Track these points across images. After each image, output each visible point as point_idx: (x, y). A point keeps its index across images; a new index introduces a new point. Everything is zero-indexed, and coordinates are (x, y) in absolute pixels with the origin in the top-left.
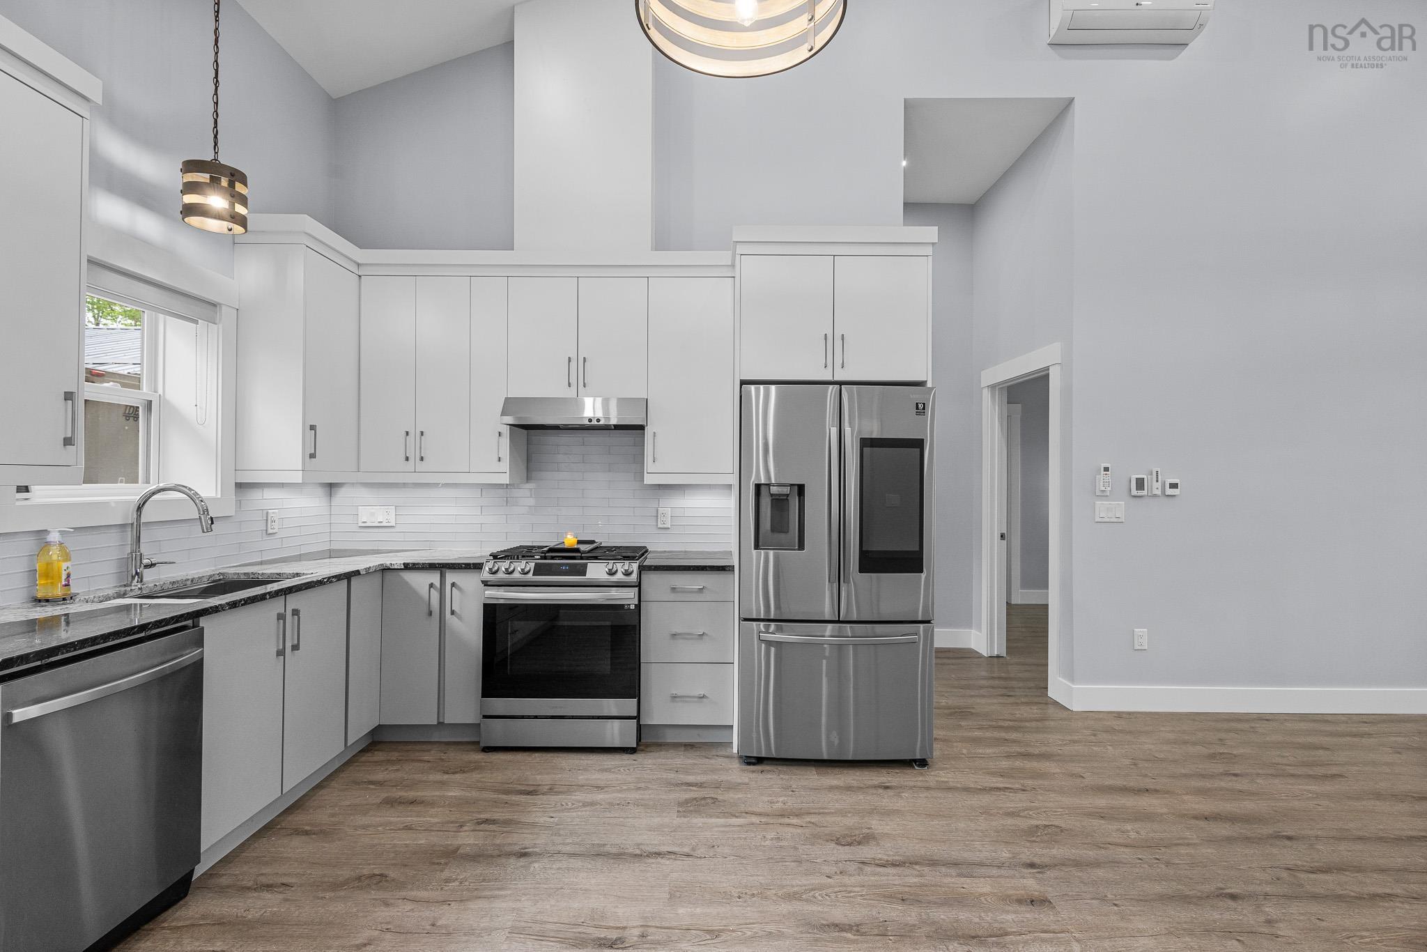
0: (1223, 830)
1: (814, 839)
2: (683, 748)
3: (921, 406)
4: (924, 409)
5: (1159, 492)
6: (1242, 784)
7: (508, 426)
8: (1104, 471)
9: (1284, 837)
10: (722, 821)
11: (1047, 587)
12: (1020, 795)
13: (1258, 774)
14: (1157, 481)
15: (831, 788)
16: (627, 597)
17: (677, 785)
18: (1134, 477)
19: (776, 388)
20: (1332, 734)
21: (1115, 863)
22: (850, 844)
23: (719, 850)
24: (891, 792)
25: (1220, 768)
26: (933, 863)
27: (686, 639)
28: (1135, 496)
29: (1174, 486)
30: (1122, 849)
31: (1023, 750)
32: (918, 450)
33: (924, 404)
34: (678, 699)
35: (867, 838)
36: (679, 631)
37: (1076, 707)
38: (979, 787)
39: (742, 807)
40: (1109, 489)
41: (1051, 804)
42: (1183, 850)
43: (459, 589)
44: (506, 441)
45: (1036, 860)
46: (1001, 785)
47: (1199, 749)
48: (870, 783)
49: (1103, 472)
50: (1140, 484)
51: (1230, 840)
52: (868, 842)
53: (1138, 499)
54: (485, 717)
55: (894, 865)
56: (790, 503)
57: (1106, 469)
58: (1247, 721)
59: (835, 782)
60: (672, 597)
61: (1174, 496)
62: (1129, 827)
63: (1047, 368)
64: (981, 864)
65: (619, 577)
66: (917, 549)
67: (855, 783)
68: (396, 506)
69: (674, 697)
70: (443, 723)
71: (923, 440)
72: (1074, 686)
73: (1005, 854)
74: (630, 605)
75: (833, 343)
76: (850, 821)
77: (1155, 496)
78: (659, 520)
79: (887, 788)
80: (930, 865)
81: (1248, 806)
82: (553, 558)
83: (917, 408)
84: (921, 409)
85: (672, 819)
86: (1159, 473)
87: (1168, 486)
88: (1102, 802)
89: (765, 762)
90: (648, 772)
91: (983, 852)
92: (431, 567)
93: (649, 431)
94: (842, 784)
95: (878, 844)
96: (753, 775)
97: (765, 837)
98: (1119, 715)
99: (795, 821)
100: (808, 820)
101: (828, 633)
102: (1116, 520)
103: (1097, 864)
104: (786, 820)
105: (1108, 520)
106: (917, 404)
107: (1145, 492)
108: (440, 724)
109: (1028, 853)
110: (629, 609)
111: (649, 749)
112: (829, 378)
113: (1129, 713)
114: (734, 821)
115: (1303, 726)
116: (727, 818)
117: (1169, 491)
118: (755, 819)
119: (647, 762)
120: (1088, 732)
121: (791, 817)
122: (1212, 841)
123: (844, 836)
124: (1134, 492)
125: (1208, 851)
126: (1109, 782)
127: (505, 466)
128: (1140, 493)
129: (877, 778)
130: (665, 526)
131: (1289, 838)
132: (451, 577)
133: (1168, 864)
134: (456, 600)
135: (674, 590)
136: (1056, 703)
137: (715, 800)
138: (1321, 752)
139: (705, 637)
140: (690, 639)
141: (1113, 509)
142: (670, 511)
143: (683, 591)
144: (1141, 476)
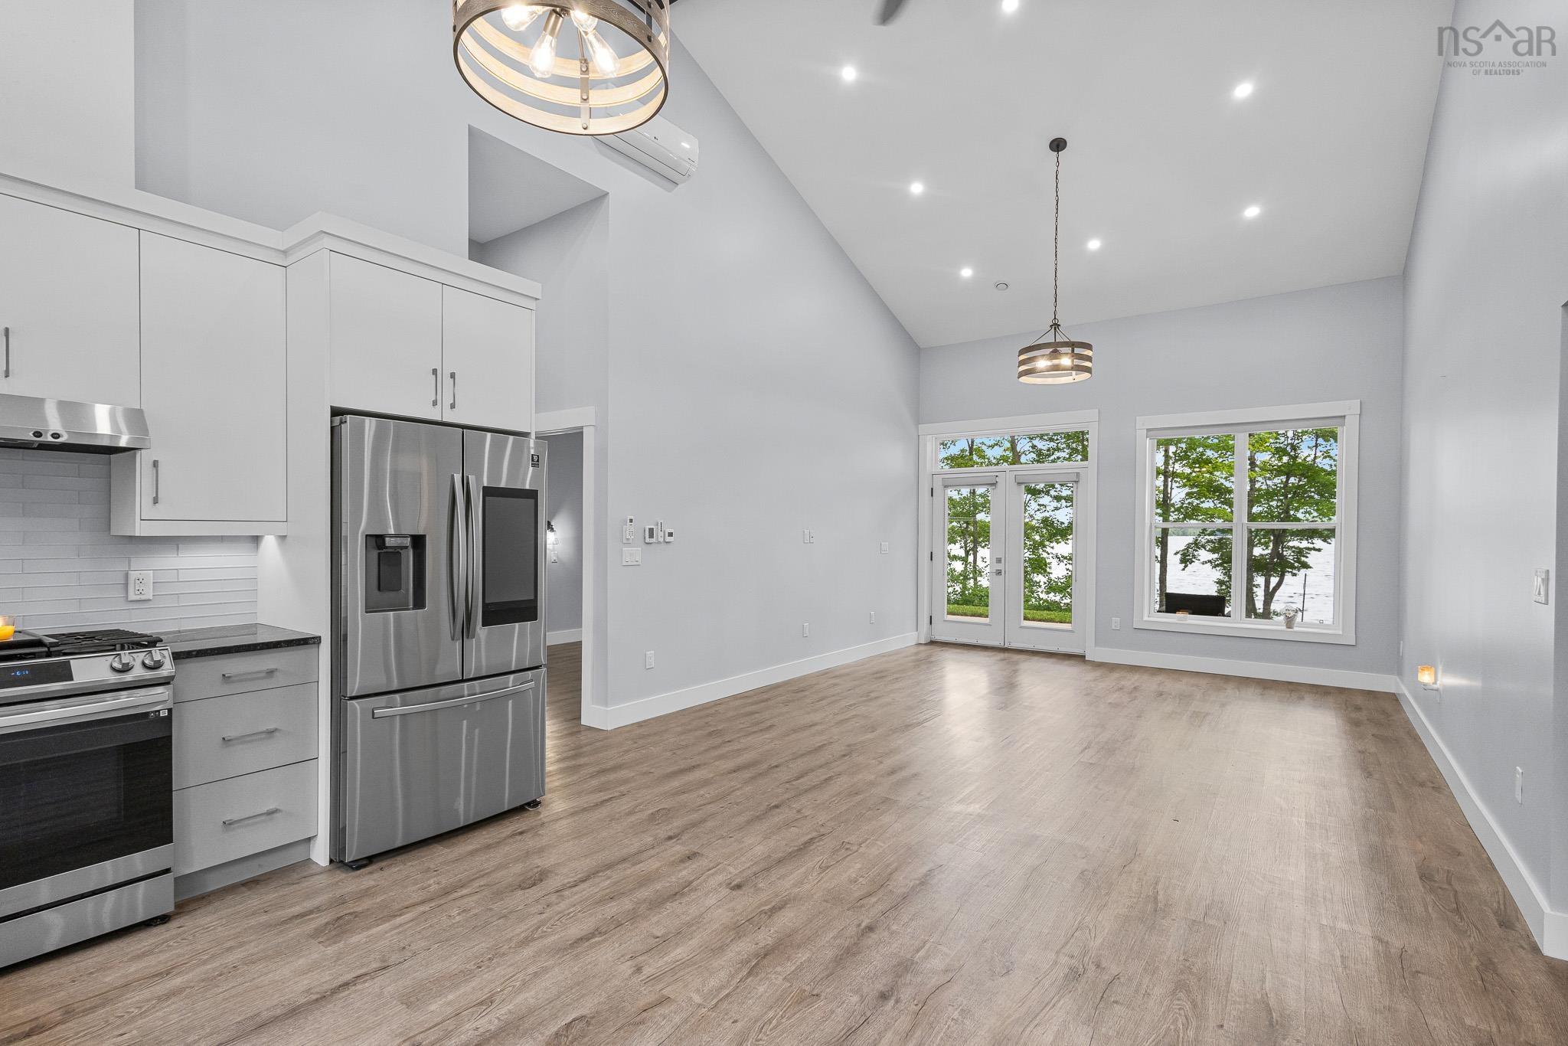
0: (746, 774)
1: (499, 895)
2: (243, 889)
3: (535, 458)
4: (538, 461)
5: (661, 539)
6: (736, 746)
9: (774, 767)
10: (386, 926)
11: (581, 627)
12: (625, 799)
13: (739, 737)
14: (661, 530)
15: (472, 853)
16: (155, 699)
17: (285, 922)
18: (647, 527)
20: (756, 703)
21: (712, 815)
22: (534, 885)
23: (414, 947)
24: (529, 835)
25: (719, 740)
26: (610, 866)
27: (249, 742)
28: (647, 544)
29: (671, 534)
30: (710, 806)
31: (597, 769)
32: (533, 501)
34: (234, 826)
35: (542, 876)
37: (609, 727)
38: (592, 805)
39: (396, 906)
40: (632, 537)
41: (648, 797)
42: (738, 793)
45: (670, 834)
46: (606, 798)
47: (698, 733)
48: (503, 835)
49: (629, 523)
50: (651, 533)
51: (753, 778)
52: (547, 876)
53: (649, 546)
55: (583, 881)
56: (402, 556)
57: (631, 521)
58: (711, 707)
59: (470, 848)
60: (227, 689)
61: (671, 543)
62: (702, 792)
63: (582, 428)
64: (641, 852)
65: (138, 673)
66: (532, 598)
67: (490, 841)
69: (229, 825)
71: (537, 491)
72: (609, 709)
73: (648, 839)
74: (159, 711)
75: (442, 379)
76: (518, 868)
77: (660, 543)
78: (130, 591)
79: (521, 833)
80: (608, 869)
81: (746, 757)
83: (532, 460)
84: (535, 461)
85: (318, 951)
86: (662, 523)
87: (667, 535)
88: (675, 783)
89: (374, 860)
90: (220, 929)
91: (634, 845)
93: (143, 457)
94: (478, 846)
95: (557, 874)
96: (375, 876)
97: (450, 916)
98: (640, 725)
99: (465, 891)
100: (478, 884)
102: (635, 563)
103: (703, 821)
104: (456, 895)
105: (630, 563)
106: (533, 455)
107: (653, 540)
109: (663, 831)
110: (157, 717)
112: (438, 418)
113: (645, 721)
114: (399, 920)
115: (738, 703)
116: (389, 921)
117: (668, 539)
118: (422, 908)
119: (205, 923)
120: (629, 742)
121: (458, 890)
122: (746, 782)
123: (524, 881)
124: (647, 540)
125: (748, 789)
126: (670, 770)
128: (652, 540)
129: (507, 829)
130: (143, 597)
131: (776, 766)
133: (737, 804)
135: (225, 678)
136: (590, 729)
137: (356, 915)
138: (757, 715)
139: (277, 734)
140: (253, 741)
141: (634, 553)
142: (152, 575)
143: (243, 678)
144: (651, 527)
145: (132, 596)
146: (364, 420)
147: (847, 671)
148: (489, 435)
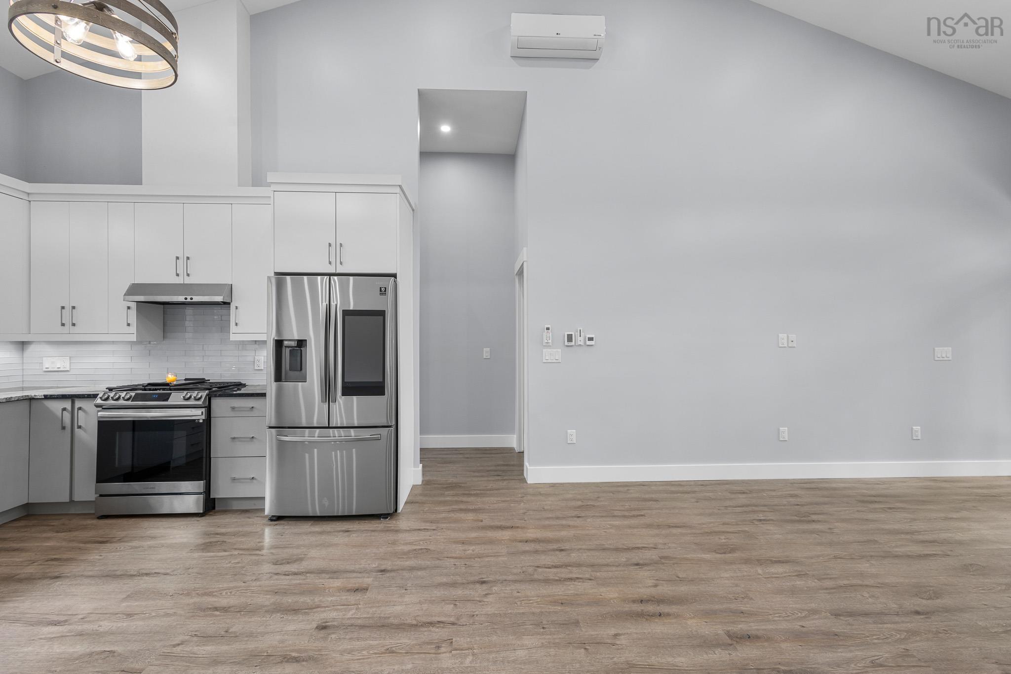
3: (383, 289)
4: (385, 291)
5: (582, 343)
7: (135, 303)
8: (547, 330)
14: (580, 336)
16: (198, 414)
18: (566, 333)
19: (308, 278)
27: (242, 441)
28: (567, 346)
29: (591, 339)
32: (382, 317)
33: (385, 288)
34: (235, 481)
36: (236, 436)
40: (550, 341)
43: (84, 411)
44: (133, 313)
50: (570, 338)
53: (570, 348)
54: (101, 496)
57: (548, 329)
58: (629, 486)
60: (232, 414)
61: (592, 345)
63: (523, 264)
66: (381, 380)
68: (70, 357)
69: (234, 479)
70: (74, 501)
71: (385, 311)
72: (529, 468)
74: (201, 420)
75: (335, 248)
77: (580, 345)
78: (255, 364)
82: (150, 390)
83: (381, 291)
84: (383, 292)
86: (581, 331)
87: (587, 339)
92: (64, 397)
93: (233, 306)
101: (316, 435)
102: (556, 361)
105: (550, 361)
106: (381, 288)
107: (573, 343)
108: (72, 501)
110: (199, 423)
111: (216, 514)
112: (333, 271)
115: (660, 488)
117: (589, 343)
124: (566, 343)
127: (133, 329)
128: (570, 344)
130: (260, 368)
132: (78, 404)
134: (81, 418)
135: (233, 408)
137: (223, 543)
139: (254, 440)
140: (244, 441)
141: (554, 354)
142: (263, 359)
143: (240, 409)
144: (570, 333)
145: (256, 368)
146: (303, 278)
147: (834, 485)
148: (351, 278)
